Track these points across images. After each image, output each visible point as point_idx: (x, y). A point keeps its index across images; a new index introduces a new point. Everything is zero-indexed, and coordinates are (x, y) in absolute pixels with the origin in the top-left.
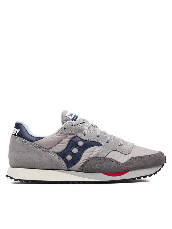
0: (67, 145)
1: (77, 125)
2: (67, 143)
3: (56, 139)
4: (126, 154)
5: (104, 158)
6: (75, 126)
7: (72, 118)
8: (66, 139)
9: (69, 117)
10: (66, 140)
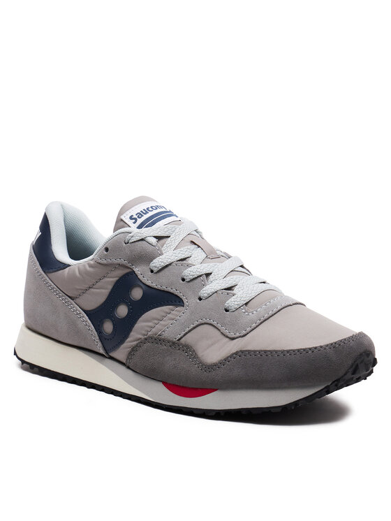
0: (108, 294)
2: (110, 287)
4: (233, 339)
5: (174, 343)
10: (108, 279)
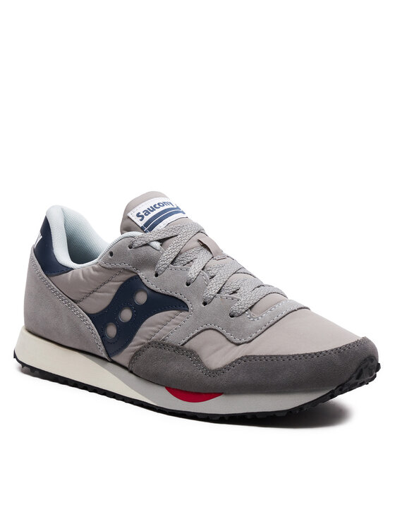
1: (147, 245)
3: (89, 279)
6: (136, 248)
7: (141, 224)
8: (113, 281)
9: (137, 220)
